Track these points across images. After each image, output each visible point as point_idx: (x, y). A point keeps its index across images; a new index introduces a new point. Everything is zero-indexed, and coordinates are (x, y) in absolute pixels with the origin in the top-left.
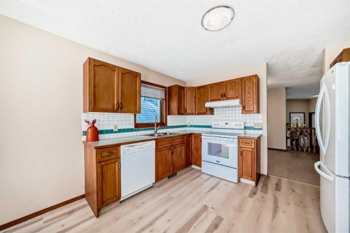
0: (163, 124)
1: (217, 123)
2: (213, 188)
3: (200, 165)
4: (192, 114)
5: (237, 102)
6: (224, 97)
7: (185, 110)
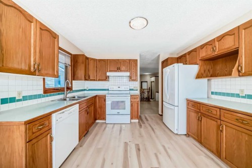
0: (69, 89)
1: (112, 87)
2: (121, 131)
3: (104, 119)
4: (94, 80)
5: (128, 74)
6: (119, 69)
7: (89, 77)
